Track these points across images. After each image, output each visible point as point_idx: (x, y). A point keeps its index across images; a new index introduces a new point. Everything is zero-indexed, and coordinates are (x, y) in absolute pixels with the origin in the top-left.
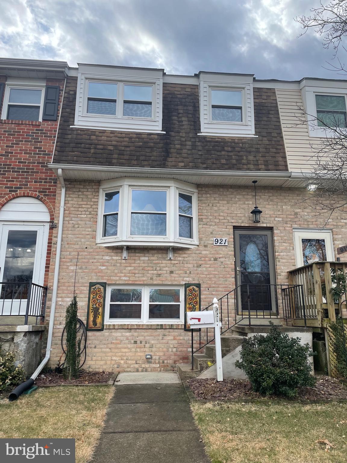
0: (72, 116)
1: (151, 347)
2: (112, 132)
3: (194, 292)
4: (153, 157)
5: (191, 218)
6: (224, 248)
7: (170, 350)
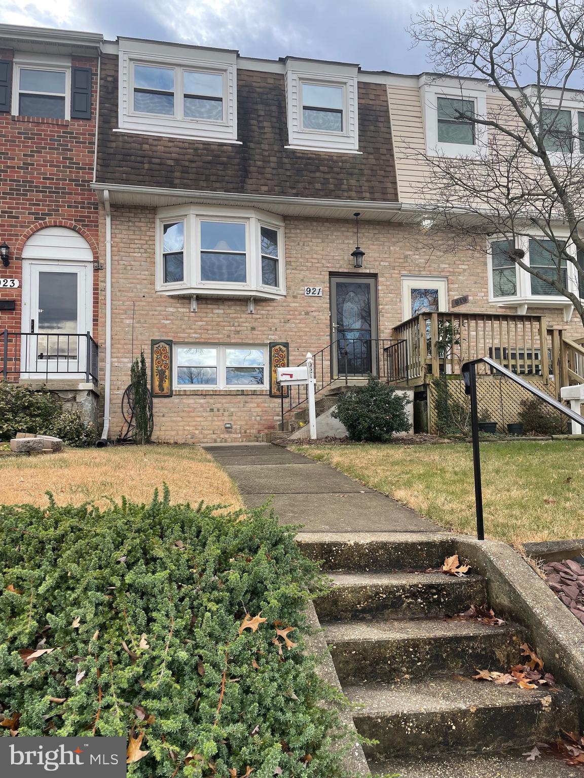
0: (114, 114)
1: (231, 415)
2: (171, 140)
3: (281, 353)
4: (226, 178)
5: (276, 261)
6: (317, 300)
7: (253, 418)
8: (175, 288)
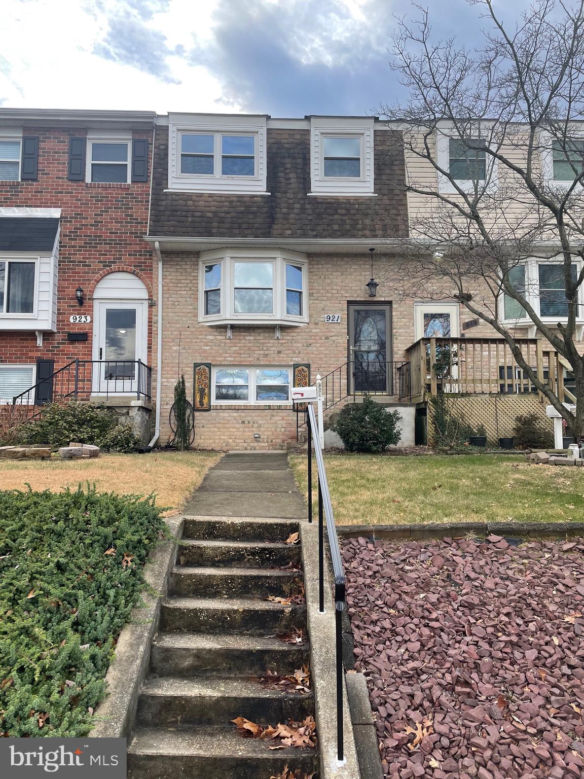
0: (165, 177)
1: (260, 426)
2: (211, 196)
3: (303, 373)
4: (256, 225)
5: (301, 293)
6: (336, 326)
7: (279, 429)
8: (214, 319)
